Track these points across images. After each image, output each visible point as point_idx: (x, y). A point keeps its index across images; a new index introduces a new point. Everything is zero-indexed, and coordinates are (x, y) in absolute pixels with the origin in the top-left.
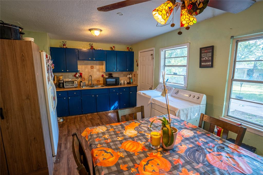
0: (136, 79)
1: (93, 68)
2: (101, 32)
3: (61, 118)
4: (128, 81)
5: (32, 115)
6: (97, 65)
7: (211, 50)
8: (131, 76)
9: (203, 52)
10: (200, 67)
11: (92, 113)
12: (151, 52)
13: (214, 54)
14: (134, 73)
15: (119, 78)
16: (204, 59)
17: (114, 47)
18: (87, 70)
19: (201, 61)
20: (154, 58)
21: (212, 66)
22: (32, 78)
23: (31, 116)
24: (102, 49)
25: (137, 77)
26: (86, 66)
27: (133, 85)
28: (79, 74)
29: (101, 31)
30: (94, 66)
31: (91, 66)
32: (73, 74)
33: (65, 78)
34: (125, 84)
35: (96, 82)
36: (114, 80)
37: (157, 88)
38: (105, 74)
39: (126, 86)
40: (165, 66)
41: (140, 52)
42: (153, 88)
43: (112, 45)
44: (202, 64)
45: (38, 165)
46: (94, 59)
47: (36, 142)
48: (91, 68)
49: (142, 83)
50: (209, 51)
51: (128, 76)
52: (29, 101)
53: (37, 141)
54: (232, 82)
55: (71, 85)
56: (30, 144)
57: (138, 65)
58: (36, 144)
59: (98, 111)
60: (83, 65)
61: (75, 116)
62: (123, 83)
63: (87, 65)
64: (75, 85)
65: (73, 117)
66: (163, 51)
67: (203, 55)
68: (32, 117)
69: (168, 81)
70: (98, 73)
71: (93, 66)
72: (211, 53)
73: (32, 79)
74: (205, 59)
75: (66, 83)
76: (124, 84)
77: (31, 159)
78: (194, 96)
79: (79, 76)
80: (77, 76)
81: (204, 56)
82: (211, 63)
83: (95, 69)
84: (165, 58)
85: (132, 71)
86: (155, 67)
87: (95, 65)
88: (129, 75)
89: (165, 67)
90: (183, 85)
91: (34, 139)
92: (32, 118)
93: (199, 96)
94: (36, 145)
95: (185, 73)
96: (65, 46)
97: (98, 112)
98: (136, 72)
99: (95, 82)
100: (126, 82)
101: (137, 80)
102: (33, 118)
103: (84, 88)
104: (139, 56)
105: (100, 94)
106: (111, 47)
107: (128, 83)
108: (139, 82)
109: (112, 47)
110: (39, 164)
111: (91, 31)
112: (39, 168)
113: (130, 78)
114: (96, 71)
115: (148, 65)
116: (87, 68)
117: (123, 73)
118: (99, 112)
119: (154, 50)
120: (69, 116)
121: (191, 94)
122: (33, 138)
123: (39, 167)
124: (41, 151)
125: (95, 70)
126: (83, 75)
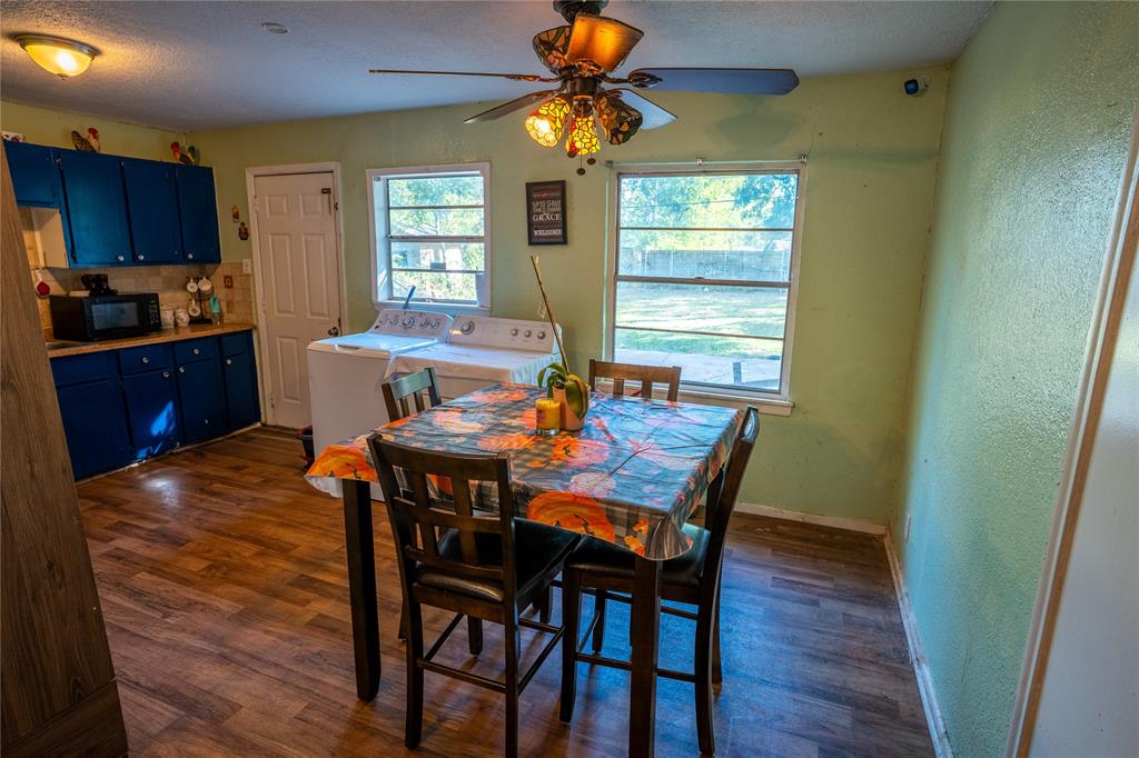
0: (238, 298)
2: (96, 58)
4: (194, 311)
5: (30, 462)
7: (558, 194)
8: (206, 286)
9: (535, 195)
10: (531, 243)
12: (326, 181)
13: (568, 203)
14: (221, 271)
15: (157, 295)
16: (541, 218)
17: (93, 132)
19: (531, 226)
20: (340, 206)
21: (563, 240)
22: (20, 289)
23: (28, 466)
25: (248, 291)
27: (223, 325)
29: (94, 52)
34: (181, 324)
36: (130, 307)
37: (377, 323)
38: (57, 280)
39: (187, 334)
40: (390, 238)
41: (257, 173)
42: (345, 328)
43: (82, 124)
44: (536, 233)
45: (75, 681)
47: (58, 579)
49: (279, 311)
50: (553, 195)
51: (192, 287)
52: (12, 398)
53: (63, 577)
54: (615, 284)
56: (30, 597)
57: (244, 234)
58: (60, 588)
62: (172, 322)
66: (379, 179)
67: (535, 204)
68: (32, 468)
69: (414, 296)
72: (559, 202)
73: (21, 293)
74: (545, 217)
76: (176, 325)
77: (39, 666)
78: (530, 332)
81: (540, 210)
82: (559, 232)
84: (389, 208)
85: (211, 262)
86: (346, 244)
88: (197, 280)
89: (392, 244)
90: (474, 303)
91: (50, 566)
92: (33, 476)
93: (543, 330)
94: (61, 593)
95: (479, 263)
98: (241, 264)
100: (184, 317)
101: (248, 304)
102: (36, 473)
104: (251, 191)
106: (75, 133)
107: (194, 321)
108: (260, 308)
109: (85, 135)
110: (79, 679)
111: (28, 43)
112: (79, 695)
113: (200, 297)
115: (305, 234)
119: (338, 173)
121: (518, 328)
122: (45, 564)
123: (78, 691)
124: (82, 616)
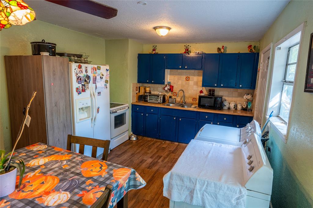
1: (189, 80)
3: (136, 136)
4: (244, 105)
6: (194, 75)
11: (172, 142)
14: (255, 92)
15: (222, 97)
17: (223, 47)
18: (180, 82)
20: (269, 65)
24: (200, 52)
26: (179, 76)
27: (251, 113)
28: (169, 87)
30: (191, 77)
31: (187, 76)
32: (162, 87)
33: (154, 90)
34: (238, 109)
35: (192, 101)
40: (285, 82)
46: (186, 67)
48: (186, 80)
55: (155, 100)
57: (258, 78)
59: (179, 141)
60: (176, 75)
61: (151, 139)
63: (181, 75)
64: (159, 100)
65: (149, 139)
66: (279, 49)
70: (195, 88)
71: (189, 77)
75: (150, 96)
76: (236, 109)
78: (252, 162)
79: (168, 89)
80: (166, 89)
83: (191, 81)
84: (287, 65)
85: (253, 89)
86: (268, 85)
87: (192, 75)
89: (284, 85)
93: (256, 165)
96: (155, 51)
97: (180, 143)
99: (190, 101)
100: (240, 107)
103: (172, 106)
105: (185, 118)
106: (218, 48)
107: (243, 109)
111: (156, 30)
114: (193, 84)
115: (264, 79)
116: (180, 80)
117: (237, 91)
118: (182, 143)
120: (145, 136)
121: (253, 155)
125: (191, 83)
126: (174, 89)
